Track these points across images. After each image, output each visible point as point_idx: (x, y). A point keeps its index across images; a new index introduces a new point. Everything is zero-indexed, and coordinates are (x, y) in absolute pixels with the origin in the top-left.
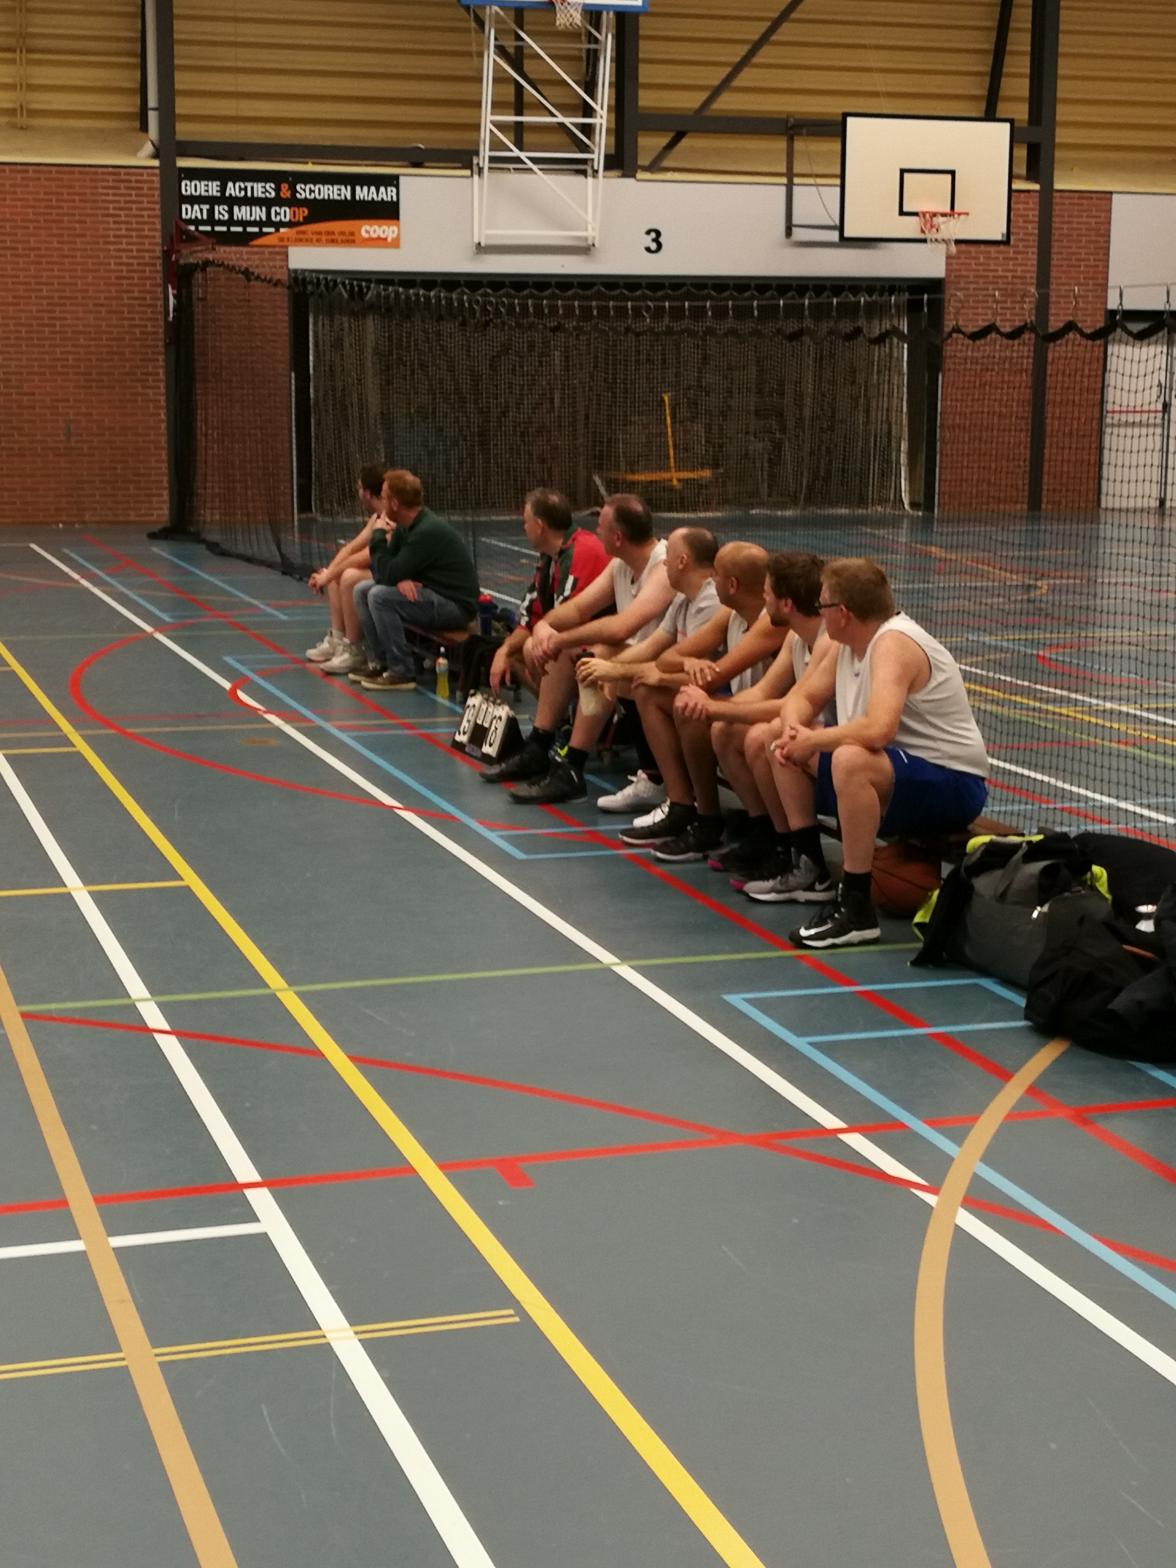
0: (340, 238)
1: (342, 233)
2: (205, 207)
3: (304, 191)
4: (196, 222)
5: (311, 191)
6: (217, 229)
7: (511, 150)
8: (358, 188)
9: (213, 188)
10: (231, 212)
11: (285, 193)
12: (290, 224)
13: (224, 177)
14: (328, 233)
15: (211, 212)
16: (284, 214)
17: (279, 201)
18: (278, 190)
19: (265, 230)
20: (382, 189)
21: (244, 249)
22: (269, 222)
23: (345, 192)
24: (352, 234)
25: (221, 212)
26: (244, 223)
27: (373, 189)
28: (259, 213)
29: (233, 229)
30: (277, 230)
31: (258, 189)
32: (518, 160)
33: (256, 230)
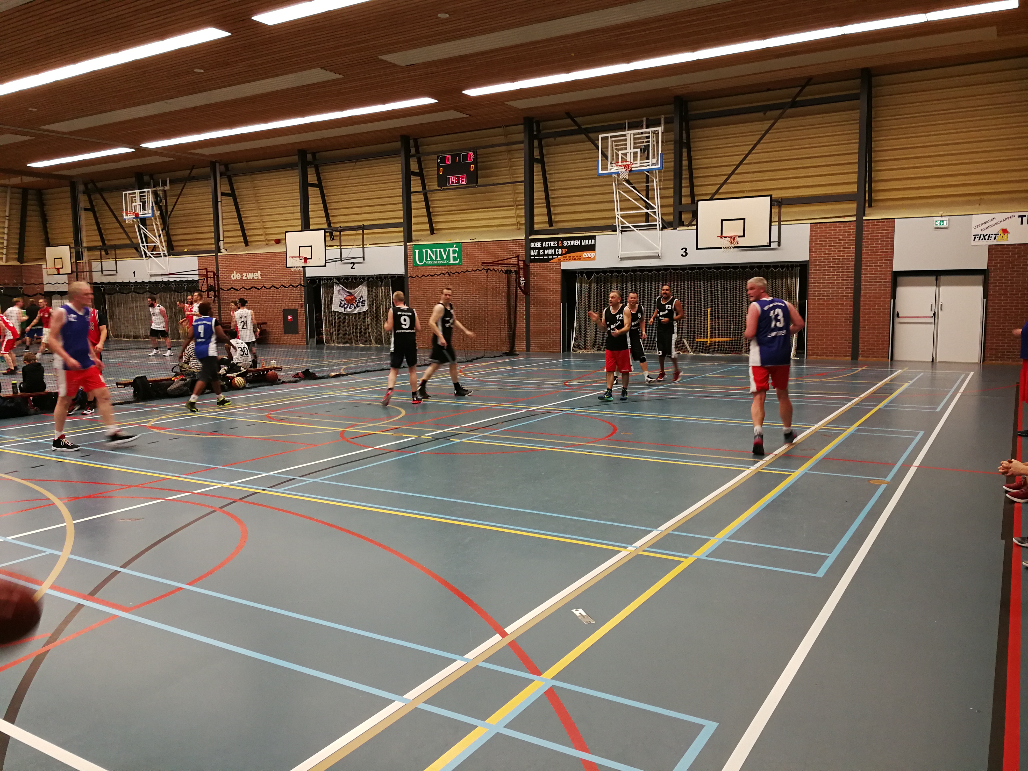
0: (576, 258)
1: (577, 256)
2: (537, 251)
3: (566, 243)
4: (534, 256)
5: (568, 243)
6: (540, 257)
7: (626, 224)
8: (582, 241)
9: (539, 245)
10: (544, 252)
11: (560, 245)
12: (561, 255)
13: (542, 240)
14: (573, 257)
15: (539, 252)
16: (559, 251)
17: (558, 247)
18: (558, 244)
19: (554, 257)
20: (590, 240)
21: (548, 264)
22: (555, 254)
23: (578, 243)
24: (580, 256)
25: (541, 252)
26: (548, 255)
27: (587, 241)
28: (552, 252)
29: (545, 257)
30: (558, 257)
31: (552, 244)
32: (628, 227)
33: (551, 257)
